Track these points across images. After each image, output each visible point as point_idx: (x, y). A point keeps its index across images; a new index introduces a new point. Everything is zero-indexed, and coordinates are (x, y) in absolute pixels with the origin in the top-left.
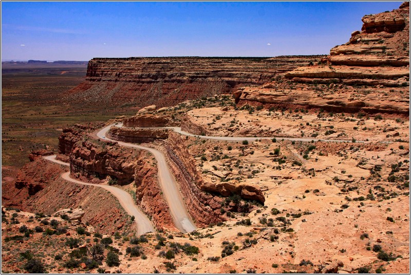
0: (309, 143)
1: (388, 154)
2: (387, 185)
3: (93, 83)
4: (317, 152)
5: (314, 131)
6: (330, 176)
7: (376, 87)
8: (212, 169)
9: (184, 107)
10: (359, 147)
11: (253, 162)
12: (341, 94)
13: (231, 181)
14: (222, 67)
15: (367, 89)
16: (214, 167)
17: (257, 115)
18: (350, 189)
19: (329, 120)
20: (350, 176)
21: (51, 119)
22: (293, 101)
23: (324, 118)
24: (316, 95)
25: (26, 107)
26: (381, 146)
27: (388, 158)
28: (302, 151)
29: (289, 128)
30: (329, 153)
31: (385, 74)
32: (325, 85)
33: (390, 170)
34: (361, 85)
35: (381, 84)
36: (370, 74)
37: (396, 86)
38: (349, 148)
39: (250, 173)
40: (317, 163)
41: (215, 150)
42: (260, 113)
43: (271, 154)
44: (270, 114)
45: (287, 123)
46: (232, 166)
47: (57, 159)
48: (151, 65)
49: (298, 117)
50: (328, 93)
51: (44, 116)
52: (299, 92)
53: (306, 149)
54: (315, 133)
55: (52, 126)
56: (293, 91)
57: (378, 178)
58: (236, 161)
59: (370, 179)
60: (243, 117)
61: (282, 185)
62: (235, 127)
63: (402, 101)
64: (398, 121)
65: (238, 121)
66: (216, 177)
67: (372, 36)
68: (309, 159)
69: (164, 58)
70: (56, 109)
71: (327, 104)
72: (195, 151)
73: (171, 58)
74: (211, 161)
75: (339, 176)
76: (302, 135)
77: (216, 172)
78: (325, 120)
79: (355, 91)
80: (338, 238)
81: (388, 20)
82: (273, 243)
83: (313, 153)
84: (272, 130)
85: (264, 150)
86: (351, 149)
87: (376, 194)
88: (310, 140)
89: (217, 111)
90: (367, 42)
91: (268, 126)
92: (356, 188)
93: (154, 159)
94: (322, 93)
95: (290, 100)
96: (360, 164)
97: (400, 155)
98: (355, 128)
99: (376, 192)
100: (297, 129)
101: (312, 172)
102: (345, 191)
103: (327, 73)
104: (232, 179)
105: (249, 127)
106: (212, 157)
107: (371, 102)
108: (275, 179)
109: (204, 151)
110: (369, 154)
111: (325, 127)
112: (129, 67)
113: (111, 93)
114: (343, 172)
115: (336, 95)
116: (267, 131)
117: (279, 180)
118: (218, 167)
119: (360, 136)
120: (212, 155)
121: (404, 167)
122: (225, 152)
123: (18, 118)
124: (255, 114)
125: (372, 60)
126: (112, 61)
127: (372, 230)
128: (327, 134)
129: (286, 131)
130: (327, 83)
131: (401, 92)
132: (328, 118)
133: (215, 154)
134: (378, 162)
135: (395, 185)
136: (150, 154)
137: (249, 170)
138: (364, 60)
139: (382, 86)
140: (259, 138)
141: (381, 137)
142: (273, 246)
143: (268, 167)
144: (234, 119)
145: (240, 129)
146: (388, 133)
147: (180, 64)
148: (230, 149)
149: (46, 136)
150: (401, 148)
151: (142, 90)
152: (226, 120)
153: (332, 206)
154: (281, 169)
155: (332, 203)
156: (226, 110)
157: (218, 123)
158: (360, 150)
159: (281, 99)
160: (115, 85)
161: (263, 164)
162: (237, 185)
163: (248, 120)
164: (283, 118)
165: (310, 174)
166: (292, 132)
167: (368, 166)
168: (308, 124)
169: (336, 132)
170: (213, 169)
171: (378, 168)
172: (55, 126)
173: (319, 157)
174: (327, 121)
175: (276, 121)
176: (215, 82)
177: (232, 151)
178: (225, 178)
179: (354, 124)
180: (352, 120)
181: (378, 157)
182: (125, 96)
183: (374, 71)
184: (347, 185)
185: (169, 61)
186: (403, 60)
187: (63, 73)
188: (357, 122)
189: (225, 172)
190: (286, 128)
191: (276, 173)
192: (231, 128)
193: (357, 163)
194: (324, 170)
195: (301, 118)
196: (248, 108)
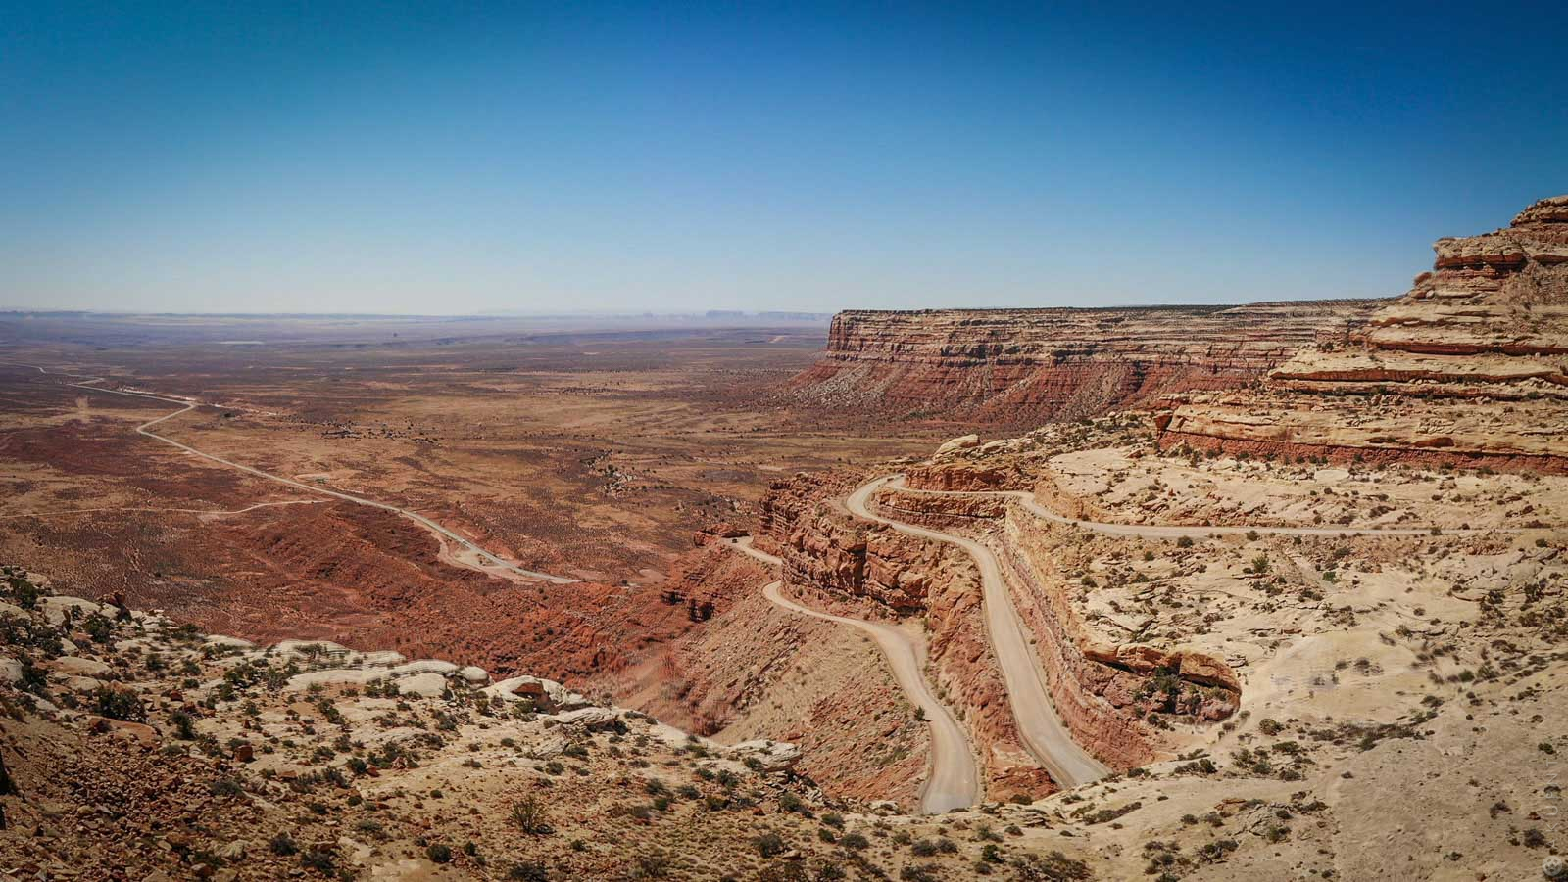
0: (1335, 539)
1: (1515, 561)
2: (1521, 636)
3: (842, 364)
4: (1355, 562)
5: (1344, 510)
6: (1390, 624)
7: (1474, 403)
8: (1109, 610)
9: (1042, 442)
10: (1450, 546)
11: (1206, 591)
12: (1399, 419)
13: (1155, 642)
14: (1124, 330)
15: (1456, 408)
16: (1112, 603)
17: (1210, 470)
18: (1438, 653)
19: (1377, 481)
20: (1435, 622)
21: (748, 443)
22: (1290, 437)
23: (1365, 476)
24: (1343, 423)
25: (695, 414)
26: (1499, 543)
27: (1516, 570)
28: (1319, 561)
29: (1284, 503)
30: (1382, 565)
31: (1492, 373)
32: (1362, 398)
33: (1522, 598)
34: (1441, 397)
35: (1485, 395)
36: (1461, 372)
37: (1515, 399)
38: (1426, 551)
39: (1200, 620)
40: (1354, 590)
41: (1114, 561)
42: (1216, 464)
43: (1246, 571)
44: (1239, 467)
45: (1280, 488)
46: (1155, 601)
47: (755, 546)
48: (969, 328)
49: (1304, 475)
50: (1370, 417)
51: (733, 435)
52: (1305, 416)
53: (1328, 556)
54: (1346, 514)
55: (749, 457)
56: (1292, 414)
57: (1498, 619)
58: (1164, 590)
59: (1481, 624)
60: (1176, 474)
61: (1279, 650)
62: (1158, 501)
63: (1532, 434)
64: (1526, 477)
65: (1166, 485)
66: (1119, 629)
67: (1458, 286)
68: (1338, 581)
69: (996, 311)
70: (758, 421)
71: (1368, 443)
72: (1069, 560)
73: (1013, 311)
74: (1105, 588)
75: (1410, 621)
76: (1318, 520)
77: (1119, 619)
78: (1368, 480)
79: (1429, 412)
80: (1436, 820)
81: (1488, 254)
82: (1275, 848)
83: (1347, 566)
84: (1246, 508)
85: (1230, 562)
86: (1432, 551)
87: (1497, 659)
88: (1336, 531)
89: (1116, 457)
90: (1448, 300)
91: (1236, 500)
92: (1452, 648)
93: (973, 567)
94: (1357, 417)
95: (1284, 435)
96: (1456, 589)
97: (1540, 561)
98: (1436, 498)
99: (1496, 654)
100: (1304, 504)
101: (1346, 616)
102: (1426, 658)
103: (1367, 371)
104: (1159, 636)
105: (1191, 503)
106: (1108, 577)
107: (1465, 438)
108: (1262, 635)
109: (1089, 560)
110: (1476, 564)
111: (1369, 498)
112: (919, 332)
113: (879, 387)
114: (1419, 612)
115: (1387, 423)
116: (1233, 510)
117: (1271, 638)
118: (1123, 604)
119: (1450, 517)
120: (1107, 573)
121: (1552, 590)
122: (1139, 565)
123: (678, 438)
124: (1203, 467)
125: (1462, 342)
126: (884, 318)
127: (1511, 786)
128: (1374, 514)
129: (1277, 510)
130: (1366, 393)
131: (1527, 412)
132: (1373, 476)
133: (1115, 571)
134: (1496, 583)
135: (1536, 632)
136: (964, 555)
137: (1198, 613)
138: (1445, 341)
139: (1487, 399)
140: (1216, 530)
141: (1493, 517)
142: (1277, 854)
143: (1242, 604)
144: (1157, 481)
145: (1171, 507)
146: (1509, 507)
147: (1032, 325)
148: (1149, 557)
149: (736, 481)
150: (1541, 544)
151: (948, 383)
152: (1136, 483)
153: (1403, 699)
154: (1274, 611)
155: (1400, 693)
156: (1139, 456)
157: (1121, 492)
158: (1451, 555)
159: (1261, 431)
160: (888, 371)
161: (1230, 596)
162: (1171, 651)
163: (1189, 482)
164: (1270, 477)
165: (1342, 621)
166: (1293, 512)
167: (1473, 593)
168: (1328, 492)
169: (1394, 509)
170: (1110, 608)
171: (1496, 596)
172: (757, 459)
173: (1362, 576)
174: (1371, 483)
175: (1255, 485)
176: (1108, 365)
177: (1153, 564)
178: (1142, 632)
179: (1432, 488)
180: (1427, 479)
181: (1495, 572)
182: (910, 396)
183: (1467, 365)
184: (1430, 642)
185: (1007, 319)
186: (1527, 342)
187: (778, 338)
188: (1438, 482)
189: (1141, 619)
190: (1278, 504)
191: (1262, 620)
192: (1150, 503)
193: (1448, 587)
194: (1375, 609)
195: (1311, 476)
196: (1187, 451)
